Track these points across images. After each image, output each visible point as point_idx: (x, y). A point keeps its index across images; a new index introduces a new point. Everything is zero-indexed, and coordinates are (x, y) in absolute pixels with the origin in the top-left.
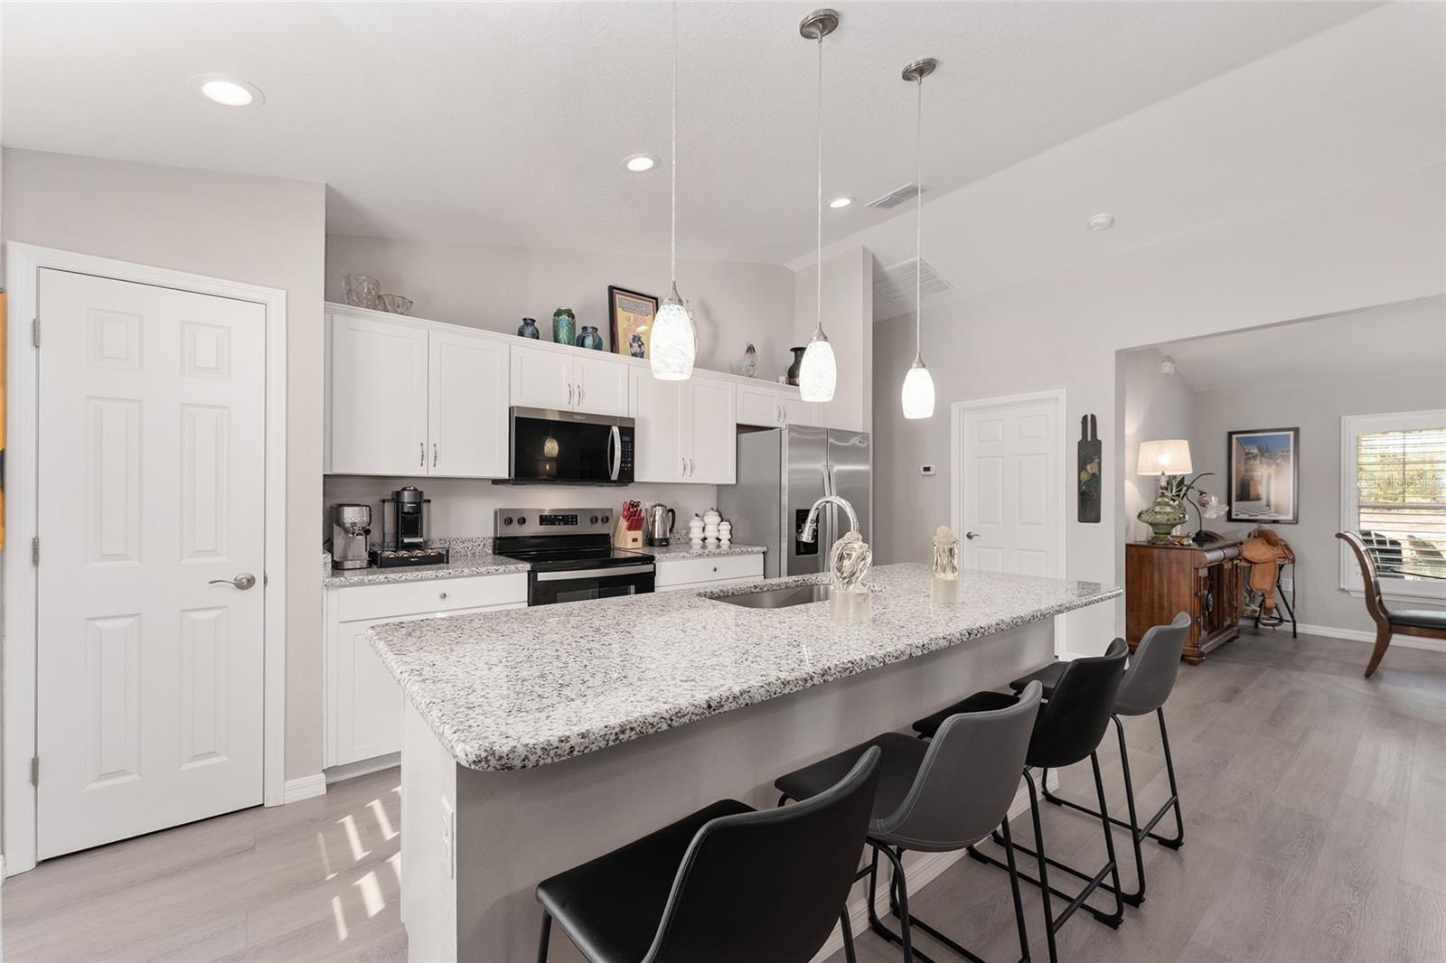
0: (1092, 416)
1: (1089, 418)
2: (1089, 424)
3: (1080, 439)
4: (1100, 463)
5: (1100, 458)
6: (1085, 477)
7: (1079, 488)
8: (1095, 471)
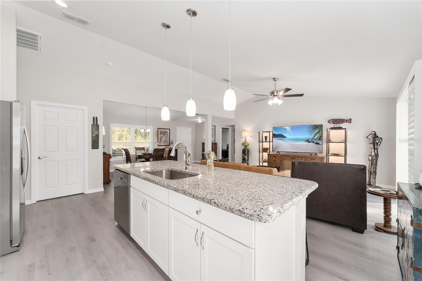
0: (96, 117)
1: (95, 118)
2: (95, 120)
3: (92, 123)
4: (99, 131)
5: (99, 130)
6: (94, 135)
7: (92, 138)
8: (97, 133)
